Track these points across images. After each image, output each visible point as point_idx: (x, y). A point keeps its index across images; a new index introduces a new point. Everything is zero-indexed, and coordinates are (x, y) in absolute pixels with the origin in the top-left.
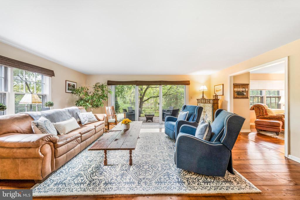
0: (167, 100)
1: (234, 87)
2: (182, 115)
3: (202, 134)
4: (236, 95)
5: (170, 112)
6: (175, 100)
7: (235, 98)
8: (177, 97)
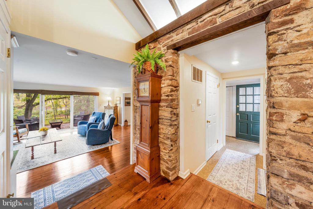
0: (75, 101)
1: (125, 99)
2: (91, 119)
3: (101, 127)
4: (126, 104)
5: (81, 117)
6: (86, 102)
7: (125, 105)
8: (89, 98)
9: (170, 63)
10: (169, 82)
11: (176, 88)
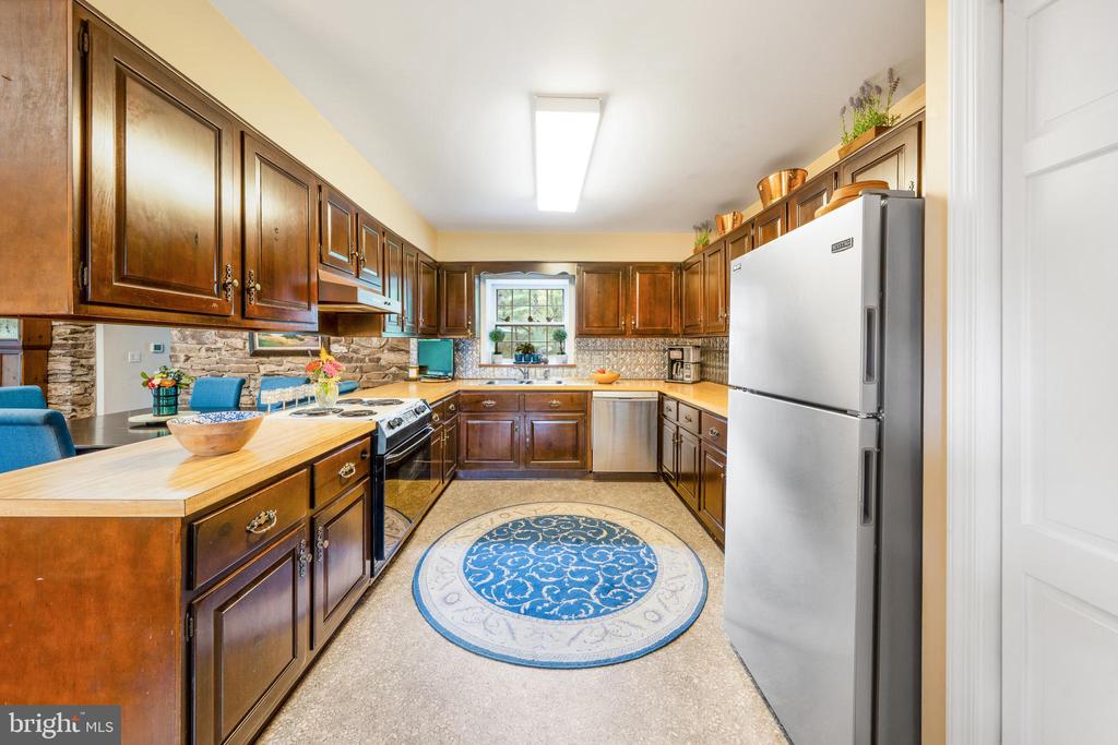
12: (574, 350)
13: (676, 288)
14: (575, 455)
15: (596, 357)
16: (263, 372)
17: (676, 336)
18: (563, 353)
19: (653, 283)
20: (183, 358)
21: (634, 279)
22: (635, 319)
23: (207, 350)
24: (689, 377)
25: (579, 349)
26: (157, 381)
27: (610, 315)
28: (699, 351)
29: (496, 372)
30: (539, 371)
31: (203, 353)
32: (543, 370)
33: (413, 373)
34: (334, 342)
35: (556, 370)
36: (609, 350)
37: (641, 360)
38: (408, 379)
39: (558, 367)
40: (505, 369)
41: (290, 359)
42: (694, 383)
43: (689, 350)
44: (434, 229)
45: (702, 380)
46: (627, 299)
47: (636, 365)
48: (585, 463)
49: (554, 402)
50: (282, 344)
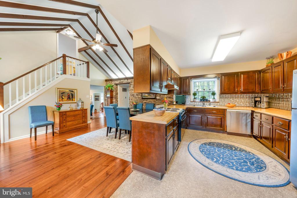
9: (115, 88)
10: (115, 93)
11: (117, 94)
12: (218, 98)
13: (258, 78)
14: (221, 127)
15: (226, 100)
16: (144, 102)
17: (258, 93)
18: (214, 99)
19: (248, 77)
20: (131, 99)
21: (241, 77)
22: (241, 89)
23: (135, 98)
24: (264, 106)
25: (220, 98)
26: (134, 103)
27: (232, 87)
28: (268, 98)
29: (195, 103)
30: (208, 103)
31: (134, 98)
32: (209, 103)
33: (175, 103)
34: (157, 96)
35: (213, 103)
36: (231, 98)
37: (243, 101)
38: (173, 104)
39: (213, 102)
40: (198, 103)
41: (149, 100)
42: (266, 108)
43: (264, 98)
44: (180, 69)
45: (270, 107)
46: (238, 83)
47: (241, 102)
48: (224, 129)
49: (214, 112)
50: (147, 97)
